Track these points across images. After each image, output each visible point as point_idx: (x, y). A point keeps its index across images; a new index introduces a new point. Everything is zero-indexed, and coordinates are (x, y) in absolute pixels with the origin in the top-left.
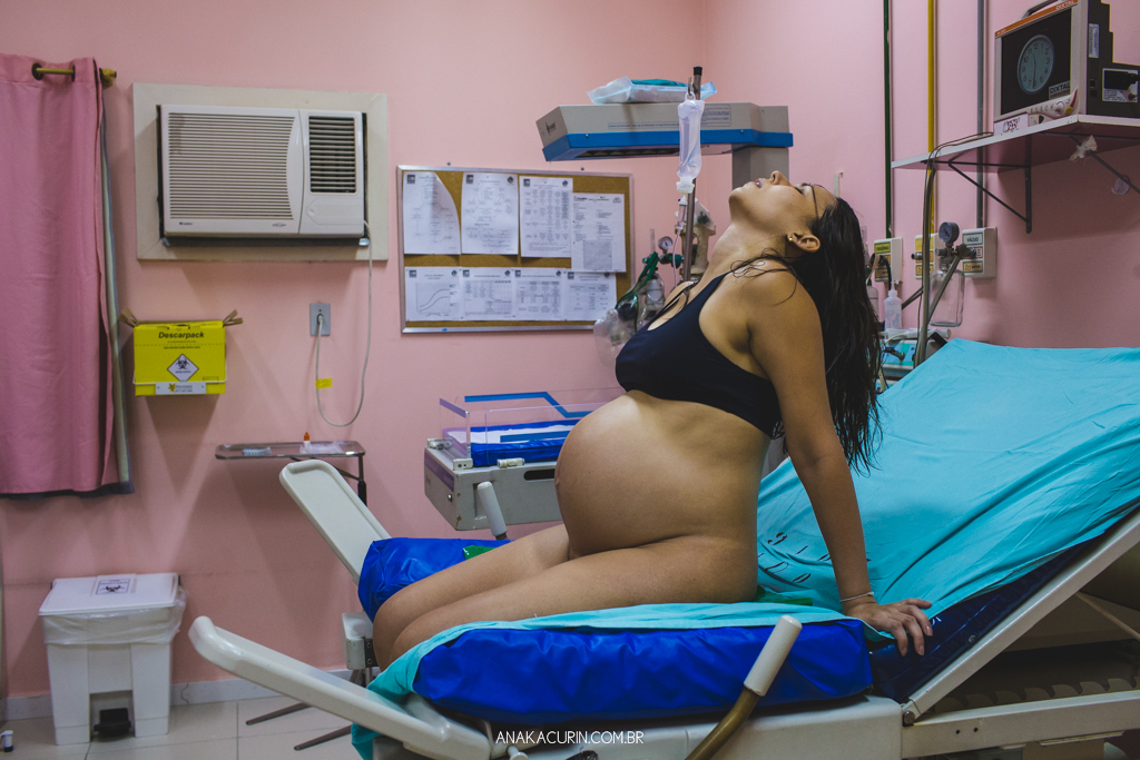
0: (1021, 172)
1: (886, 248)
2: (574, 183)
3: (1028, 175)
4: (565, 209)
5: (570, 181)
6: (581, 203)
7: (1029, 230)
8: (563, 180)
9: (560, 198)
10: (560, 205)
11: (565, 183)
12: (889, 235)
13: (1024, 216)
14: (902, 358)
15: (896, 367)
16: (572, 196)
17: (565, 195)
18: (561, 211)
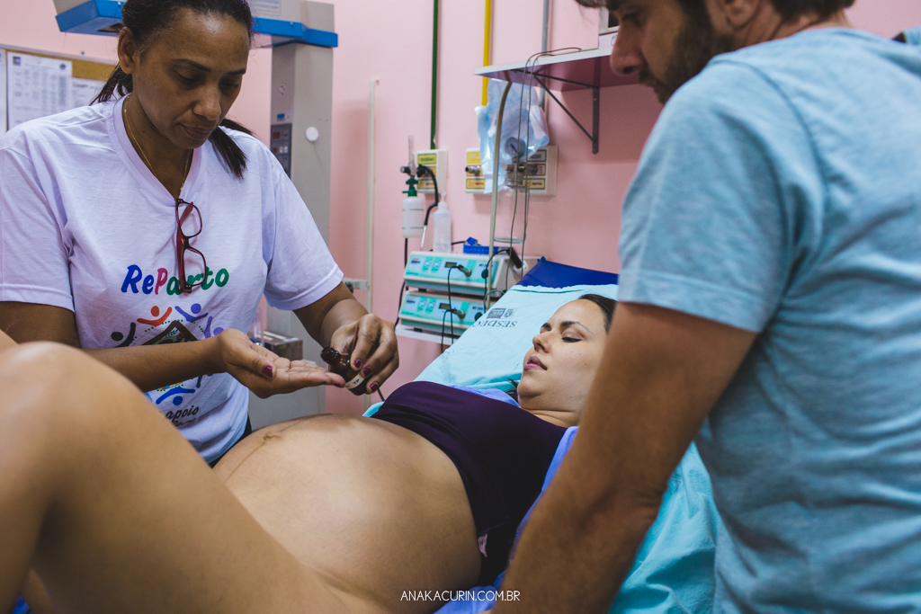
0: (589, 93)
1: (431, 159)
2: (74, 68)
3: (596, 95)
4: (63, 94)
5: (69, 65)
6: (81, 91)
7: (596, 150)
8: (59, 62)
9: (57, 82)
10: (57, 90)
11: (63, 67)
12: (433, 146)
13: (591, 135)
14: (468, 274)
15: (463, 283)
16: (71, 82)
17: (63, 81)
18: (57, 97)
